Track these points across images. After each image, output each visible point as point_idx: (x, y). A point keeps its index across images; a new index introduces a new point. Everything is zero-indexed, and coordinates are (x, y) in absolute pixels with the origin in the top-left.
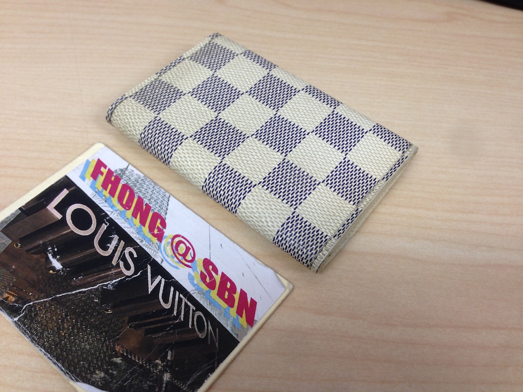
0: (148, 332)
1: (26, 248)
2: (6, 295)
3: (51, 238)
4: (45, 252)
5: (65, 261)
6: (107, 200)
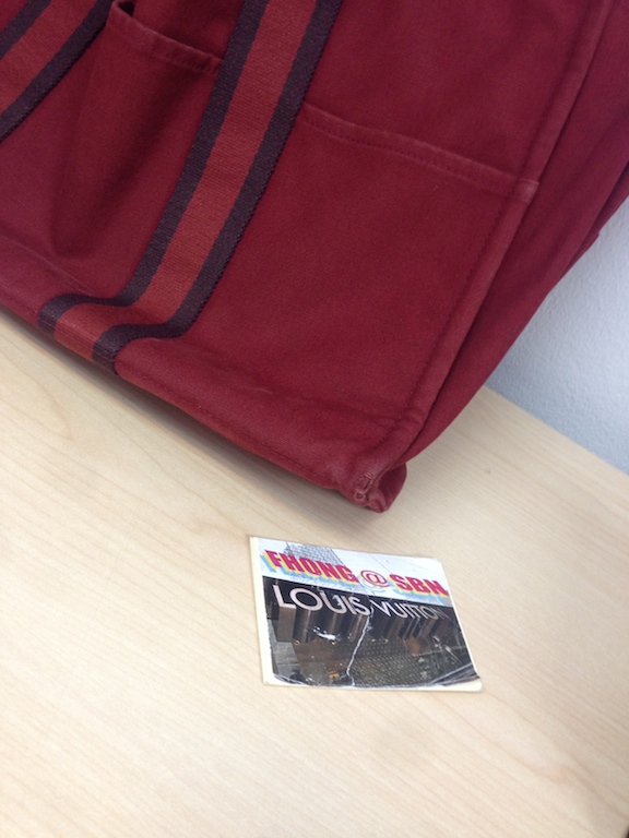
0: (415, 635)
1: (304, 640)
2: (331, 676)
3: (307, 623)
4: (315, 635)
5: (332, 630)
6: (304, 577)
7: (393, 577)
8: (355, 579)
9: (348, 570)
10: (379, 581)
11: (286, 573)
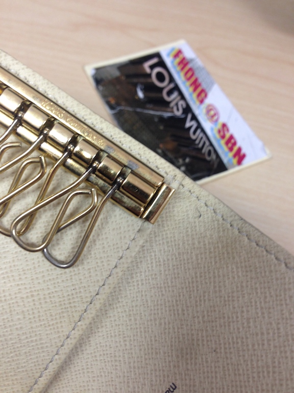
6: (178, 73)
7: (224, 125)
8: (202, 102)
9: (206, 96)
10: (213, 117)
11: (172, 62)
